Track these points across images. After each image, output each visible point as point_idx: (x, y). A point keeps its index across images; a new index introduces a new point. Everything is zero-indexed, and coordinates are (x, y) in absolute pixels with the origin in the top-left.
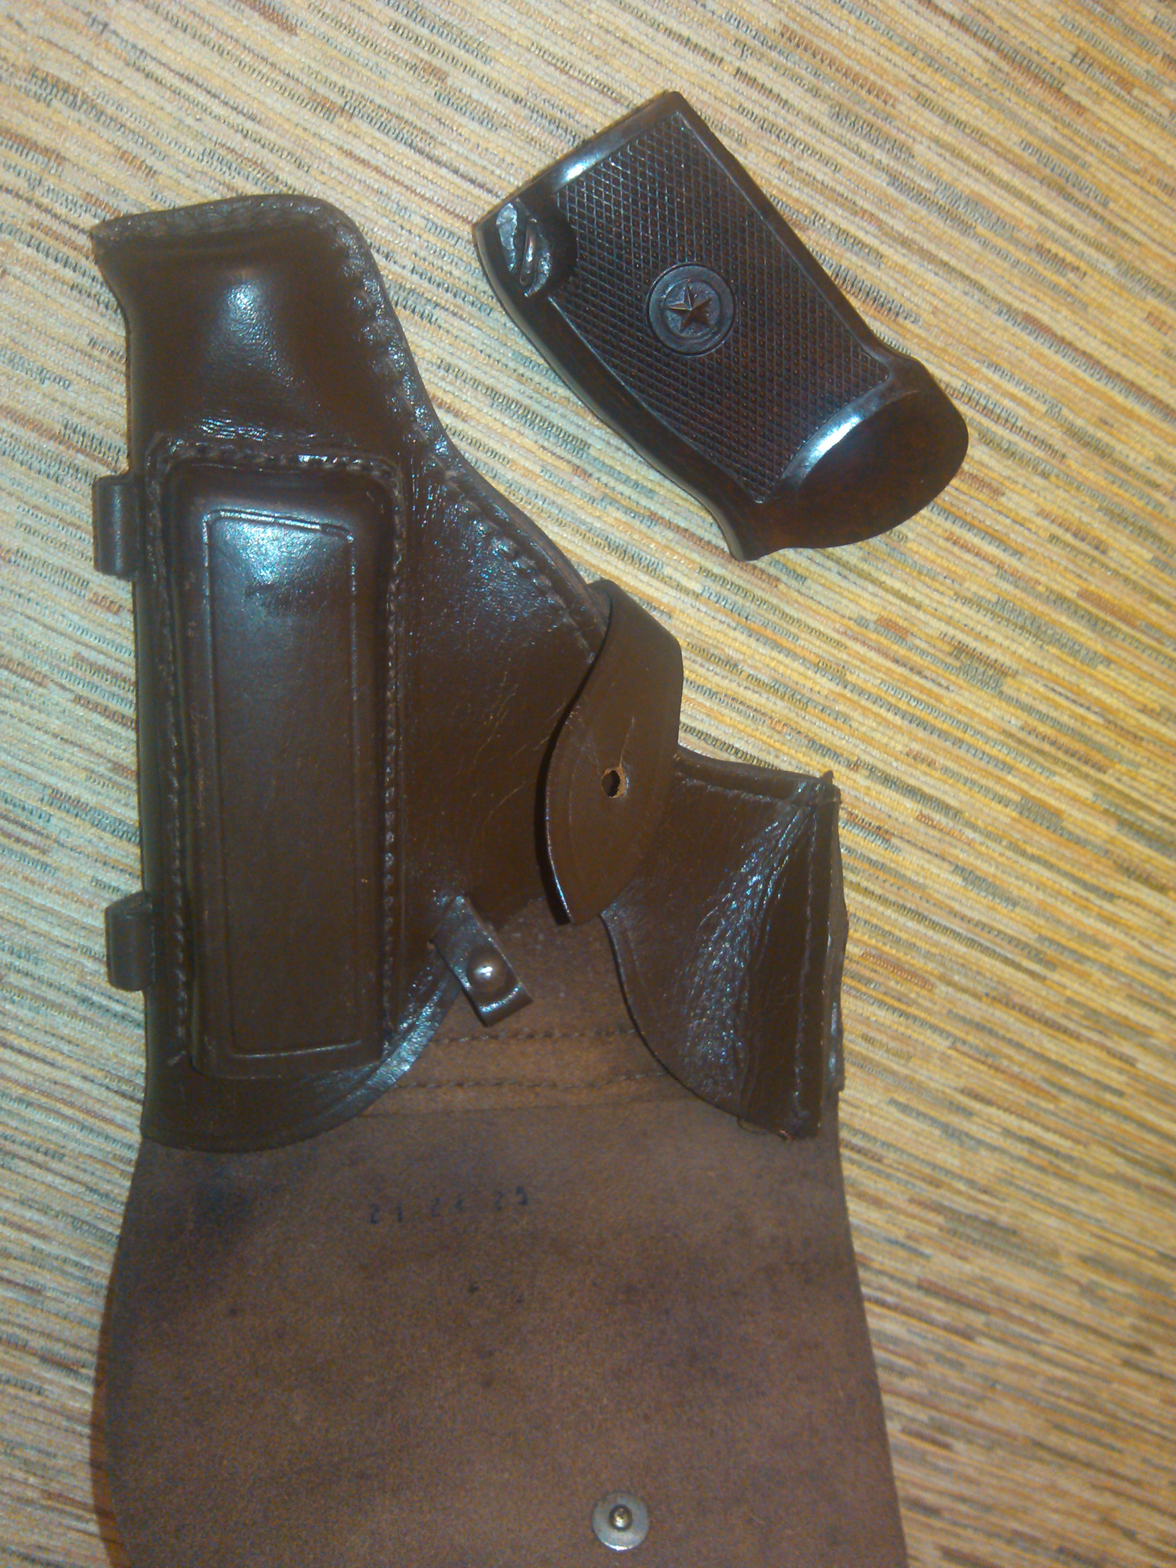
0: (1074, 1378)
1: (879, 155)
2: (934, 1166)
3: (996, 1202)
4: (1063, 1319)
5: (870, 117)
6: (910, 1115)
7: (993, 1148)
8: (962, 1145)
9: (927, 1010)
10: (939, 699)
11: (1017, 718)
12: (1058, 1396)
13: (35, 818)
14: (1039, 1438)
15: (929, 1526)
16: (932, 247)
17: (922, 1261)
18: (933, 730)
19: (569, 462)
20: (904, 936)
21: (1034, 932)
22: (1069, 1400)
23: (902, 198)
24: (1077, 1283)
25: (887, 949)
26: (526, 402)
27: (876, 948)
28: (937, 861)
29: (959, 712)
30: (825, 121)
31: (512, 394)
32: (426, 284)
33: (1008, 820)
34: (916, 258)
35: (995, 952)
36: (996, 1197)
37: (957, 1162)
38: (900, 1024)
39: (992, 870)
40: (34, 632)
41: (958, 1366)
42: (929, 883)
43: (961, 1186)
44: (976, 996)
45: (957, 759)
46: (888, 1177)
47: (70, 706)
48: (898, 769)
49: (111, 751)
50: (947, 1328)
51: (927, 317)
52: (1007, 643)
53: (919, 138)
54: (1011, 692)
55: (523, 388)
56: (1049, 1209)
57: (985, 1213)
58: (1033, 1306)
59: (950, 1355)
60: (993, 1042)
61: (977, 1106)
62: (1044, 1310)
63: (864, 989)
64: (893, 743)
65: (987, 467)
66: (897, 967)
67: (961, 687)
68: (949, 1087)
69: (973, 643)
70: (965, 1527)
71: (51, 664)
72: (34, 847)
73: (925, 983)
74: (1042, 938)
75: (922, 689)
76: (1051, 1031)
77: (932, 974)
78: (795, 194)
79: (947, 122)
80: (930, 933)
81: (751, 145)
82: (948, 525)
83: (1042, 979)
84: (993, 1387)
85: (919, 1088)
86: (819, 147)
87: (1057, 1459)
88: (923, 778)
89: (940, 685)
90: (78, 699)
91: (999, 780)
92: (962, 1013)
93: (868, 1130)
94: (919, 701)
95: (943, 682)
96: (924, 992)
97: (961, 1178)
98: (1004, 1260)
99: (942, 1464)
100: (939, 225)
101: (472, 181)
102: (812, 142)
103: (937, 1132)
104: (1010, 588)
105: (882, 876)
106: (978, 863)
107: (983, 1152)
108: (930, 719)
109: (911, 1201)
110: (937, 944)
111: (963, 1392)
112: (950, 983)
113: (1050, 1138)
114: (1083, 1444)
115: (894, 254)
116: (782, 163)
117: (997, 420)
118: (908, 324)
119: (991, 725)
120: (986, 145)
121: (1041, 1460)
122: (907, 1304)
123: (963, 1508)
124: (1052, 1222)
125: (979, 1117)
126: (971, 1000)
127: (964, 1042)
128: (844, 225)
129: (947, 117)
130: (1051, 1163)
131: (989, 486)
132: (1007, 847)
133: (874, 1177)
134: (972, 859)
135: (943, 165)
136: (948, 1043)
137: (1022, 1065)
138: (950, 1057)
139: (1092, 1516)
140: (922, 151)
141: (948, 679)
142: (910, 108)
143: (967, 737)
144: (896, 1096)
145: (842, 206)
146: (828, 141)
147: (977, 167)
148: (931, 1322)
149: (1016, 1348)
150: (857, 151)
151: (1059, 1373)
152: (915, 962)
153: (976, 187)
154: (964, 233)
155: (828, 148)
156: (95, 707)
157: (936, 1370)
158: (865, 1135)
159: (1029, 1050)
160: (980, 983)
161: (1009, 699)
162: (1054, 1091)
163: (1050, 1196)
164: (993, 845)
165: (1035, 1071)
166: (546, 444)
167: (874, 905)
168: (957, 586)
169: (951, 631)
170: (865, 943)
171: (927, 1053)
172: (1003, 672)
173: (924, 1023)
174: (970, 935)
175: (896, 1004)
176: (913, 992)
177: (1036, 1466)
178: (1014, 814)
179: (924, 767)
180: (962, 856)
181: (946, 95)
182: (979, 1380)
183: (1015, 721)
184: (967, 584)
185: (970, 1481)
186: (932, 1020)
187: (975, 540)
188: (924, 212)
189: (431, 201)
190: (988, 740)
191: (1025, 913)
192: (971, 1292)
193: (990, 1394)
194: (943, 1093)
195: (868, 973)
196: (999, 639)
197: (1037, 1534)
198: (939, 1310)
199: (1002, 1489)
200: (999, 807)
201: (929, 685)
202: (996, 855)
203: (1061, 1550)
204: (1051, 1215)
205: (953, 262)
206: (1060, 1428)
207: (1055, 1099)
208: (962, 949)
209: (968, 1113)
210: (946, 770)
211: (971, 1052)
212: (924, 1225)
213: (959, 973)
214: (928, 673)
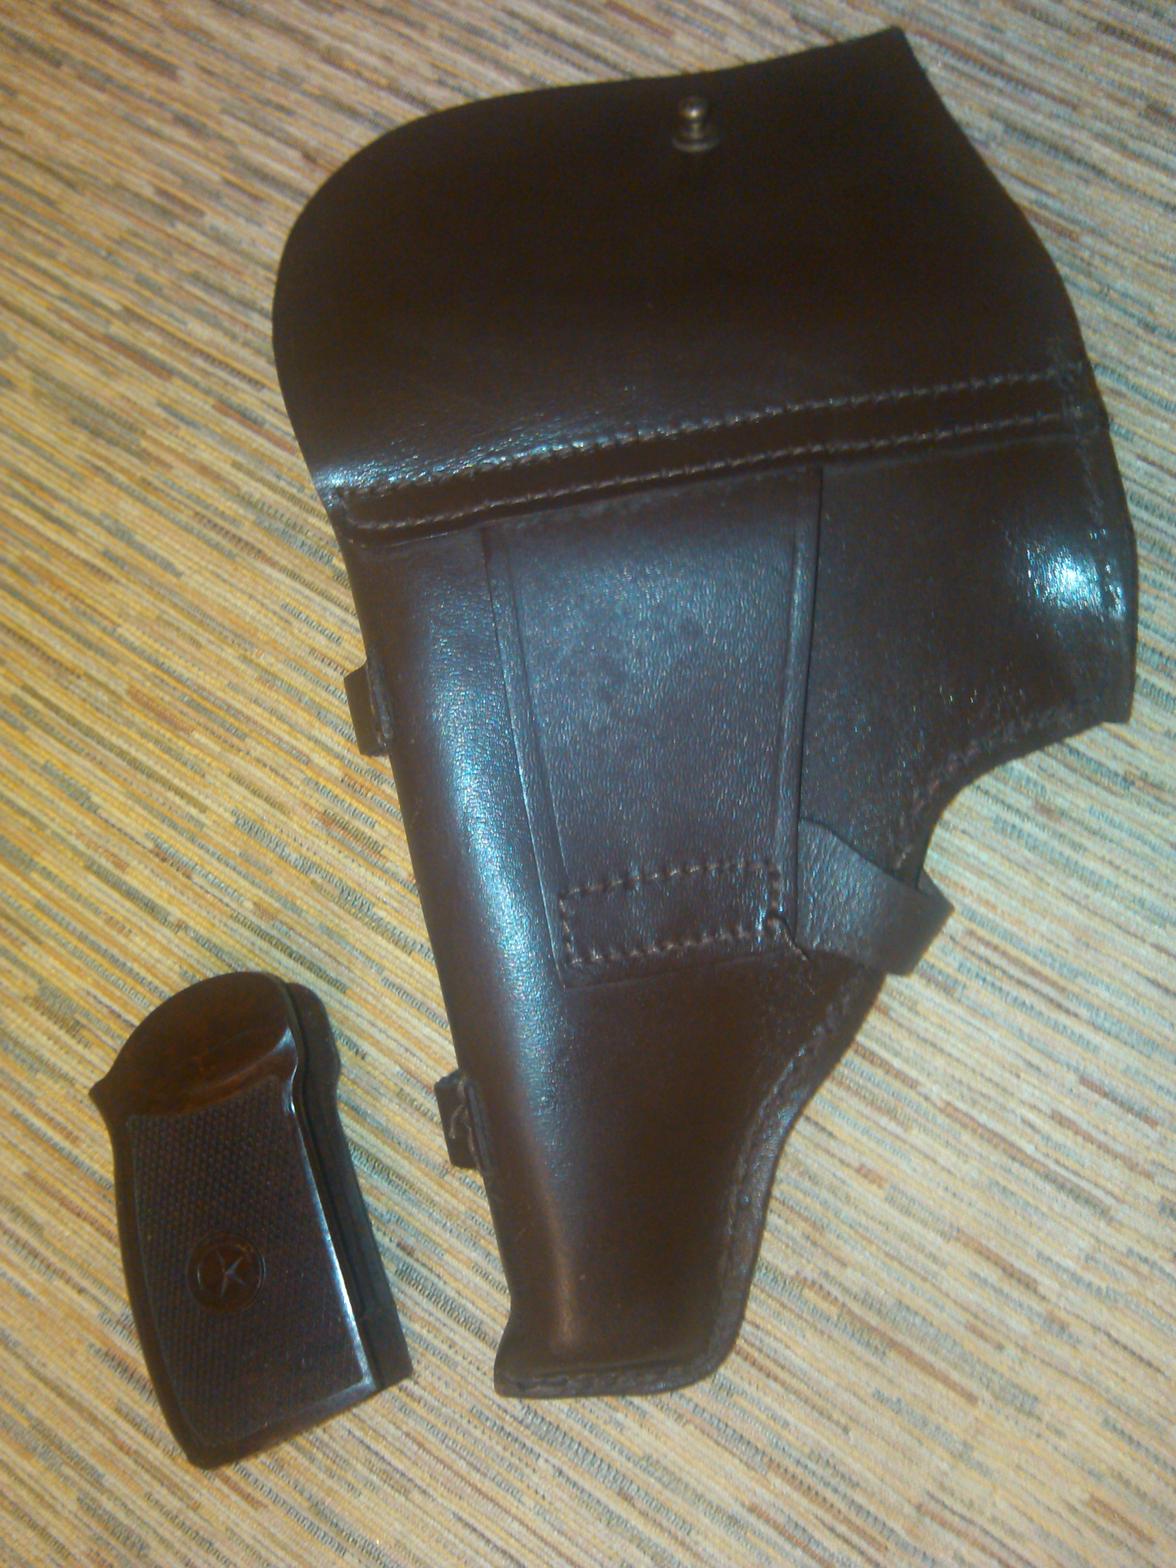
0: (30, 256)
1: (108, 1505)
2: (144, 501)
3: (88, 457)
4: (35, 322)
5: (113, 1542)
6: (163, 559)
7: (86, 514)
8: (116, 521)
9: (138, 668)
10: (97, 985)
11: (26, 955)
12: (48, 237)
13: (975, 969)
14: (70, 192)
15: (187, 105)
16: (71, 1413)
17: (166, 401)
18: (105, 954)
19: (417, 1260)
20: (151, 746)
21: (28, 738)
22: (38, 232)
23: (92, 1461)
24: (19, 360)
25: (168, 735)
26: (450, 1323)
27: (179, 737)
28: (113, 821)
29: (78, 968)
30: (154, 1543)
31: (462, 1330)
32: (529, 1443)
33: (44, 854)
34: (85, 1404)
35: (68, 721)
36: (87, 461)
37: (122, 505)
38: (163, 655)
39: (62, 805)
40: (946, 1157)
41: (142, 281)
42: (122, 798)
43: (121, 478)
44: (90, 678)
45: (84, 921)
46: (189, 496)
47: (922, 1079)
48: (140, 918)
49: (888, 1028)
50: (149, 324)
51: (81, 1349)
52: (32, 1030)
53: (71, 1517)
54: (32, 982)
55: (451, 1335)
56: (39, 443)
57: (102, 448)
58: (62, 339)
59: (147, 294)
60: (78, 628)
61: (98, 562)
62: (51, 332)
63: (195, 696)
64: (143, 944)
65: (37, 1202)
66: (162, 717)
67: (76, 992)
68: (123, 585)
69: (62, 1034)
70: (151, 101)
71: (935, 1123)
72: (981, 940)
73: (134, 694)
74: (23, 729)
75: (111, 996)
76: (22, 633)
77: (129, 705)
78: (188, 1478)
79: (44, 1529)
80: (125, 747)
81: (223, 1529)
82: (76, 1152)
83: (26, 688)
84: (110, 253)
85: (153, 587)
86: (162, 1519)
87: (55, 167)
88: (118, 907)
89: (95, 998)
90: (913, 1084)
91: (48, 896)
92: (103, 661)
93: (204, 547)
94: (115, 984)
95: (92, 1000)
96: (138, 686)
97: (120, 487)
98: (86, 393)
99: (167, 174)
100: (63, 1433)
101: (474, 1530)
102: (167, 1524)
103: (138, 538)
104: (25, 1083)
105: (164, 810)
106: (74, 813)
107: (96, 512)
108: (106, 964)
109: (168, 467)
110: (121, 735)
111: (140, 250)
112: (113, 693)
113: (32, 519)
114: (27, 181)
115: (104, 1411)
116: (196, 1507)
117: (25, 1245)
118: (98, 1345)
119: (51, 951)
120: (11, 1503)
121: (69, 167)
122: (184, 354)
123: (152, 122)
124: (38, 430)
125: (96, 550)
126: (94, 673)
127: (104, 630)
128: (147, 1443)
129: (43, 1533)
130: (33, 493)
131: (37, 1183)
132: (46, 826)
133: (203, 496)
134: (81, 818)
135: (53, 1489)
136: (120, 631)
137: (52, 600)
138: (120, 616)
139: (23, 99)
140: (69, 1502)
141: (87, 1002)
142: (75, 1546)
143: (74, 942)
144: (175, 580)
145: (147, 1461)
146: (152, 1523)
147: (22, 1482)
148: (162, 331)
149: (83, 295)
150: (129, 1512)
151: (43, 263)
152: (143, 719)
153: (25, 1464)
154: (40, 1422)
155: (154, 1516)
156: (899, 1075)
157: (162, 278)
158: (208, 542)
159: (44, 615)
160: (84, 691)
161: (33, 974)
162: (24, 569)
163: (36, 457)
164: (59, 831)
165: (41, 593)
166: (436, 1280)
167: (176, 781)
168: (72, 1091)
169: (80, 1048)
170: (189, 743)
171: (141, 621)
172: (37, 1003)
173: (141, 654)
174: (88, 740)
175: (165, 677)
176: (147, 688)
177: (74, 161)
178: (37, 859)
179: (118, 917)
180: (88, 823)
181: (42, 1556)
182: (121, 262)
183: (30, 952)
184: (63, 1092)
185: (140, 150)
186: (133, 657)
187: (50, 1132)
188: (74, 1446)
189: (515, 1518)
190: (55, 937)
191: (36, 757)
192: (122, 361)
193: (114, 246)
194: (128, 580)
195: (191, 713)
196: (38, 1035)
197: (79, 85)
198: (153, 344)
199: (112, 139)
200: (50, 868)
201: (106, 1000)
202: (58, 820)
203: (58, 64)
204: (37, 438)
205: (53, 1396)
206: (50, 202)
207: (24, 560)
208: (99, 729)
209: (107, 555)
210: (96, 912)
211: (98, 618)
212: (160, 439)
213: (103, 703)
214: (105, 1010)
